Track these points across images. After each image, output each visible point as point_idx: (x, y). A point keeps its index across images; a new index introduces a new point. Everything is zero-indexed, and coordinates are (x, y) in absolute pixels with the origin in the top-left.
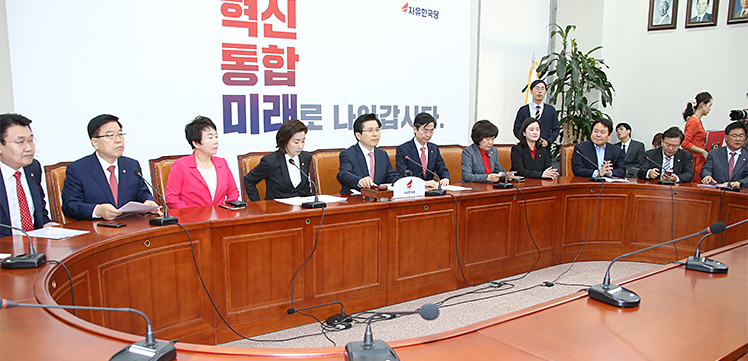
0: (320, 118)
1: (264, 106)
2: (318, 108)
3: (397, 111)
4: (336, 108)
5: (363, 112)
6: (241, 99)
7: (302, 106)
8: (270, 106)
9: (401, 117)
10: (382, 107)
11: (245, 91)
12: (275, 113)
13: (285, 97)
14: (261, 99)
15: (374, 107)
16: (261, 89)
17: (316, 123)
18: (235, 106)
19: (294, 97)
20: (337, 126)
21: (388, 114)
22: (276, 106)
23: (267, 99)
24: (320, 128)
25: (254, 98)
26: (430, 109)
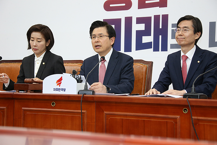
1: (136, 27)
7: (173, 25)
8: (142, 27)
11: (121, 15)
12: (147, 32)
13: (157, 17)
14: (134, 21)
16: (135, 12)
19: (165, 18)
22: (148, 27)
23: (140, 20)
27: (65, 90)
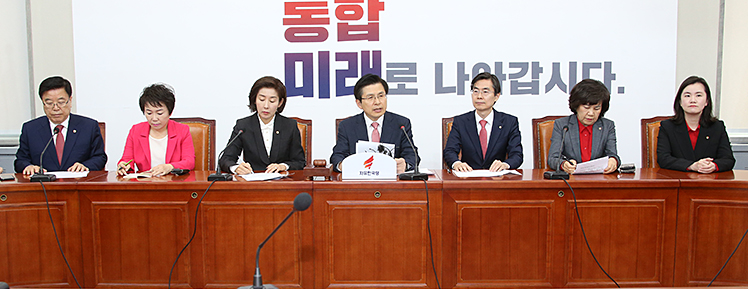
0: (414, 80)
1: (335, 65)
2: (412, 67)
3: (537, 69)
4: (439, 68)
5: (481, 71)
6: (306, 59)
7: (388, 65)
8: (344, 65)
9: (545, 78)
10: (512, 65)
11: (314, 48)
12: (352, 72)
13: (365, 54)
14: (332, 57)
15: (499, 65)
16: (333, 45)
17: (409, 85)
18: (299, 66)
19: (377, 54)
20: (440, 89)
21: (522, 74)
22: (352, 65)
23: (340, 57)
24: (415, 92)
25: (324, 57)
26: (598, 66)
27: (378, 173)
